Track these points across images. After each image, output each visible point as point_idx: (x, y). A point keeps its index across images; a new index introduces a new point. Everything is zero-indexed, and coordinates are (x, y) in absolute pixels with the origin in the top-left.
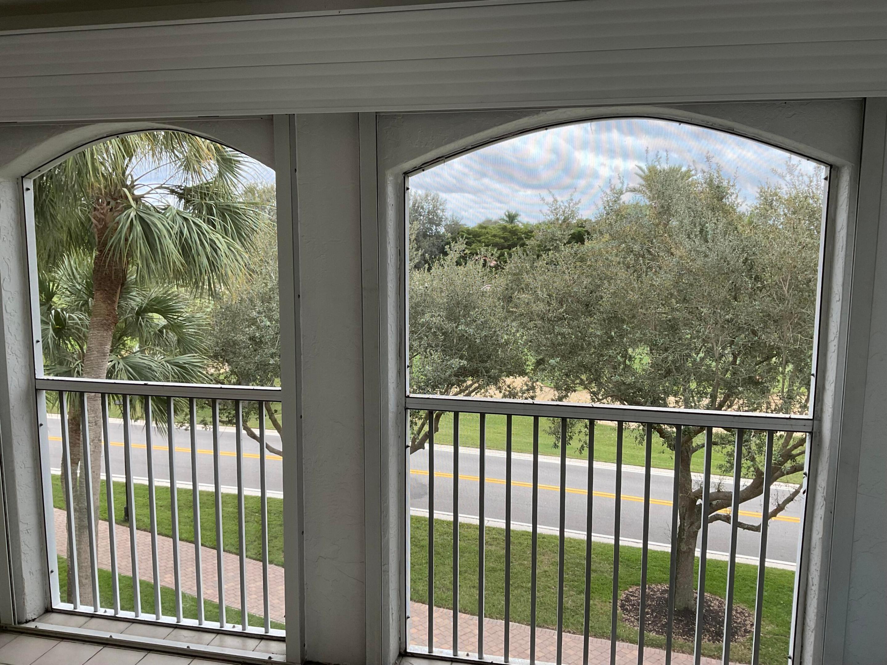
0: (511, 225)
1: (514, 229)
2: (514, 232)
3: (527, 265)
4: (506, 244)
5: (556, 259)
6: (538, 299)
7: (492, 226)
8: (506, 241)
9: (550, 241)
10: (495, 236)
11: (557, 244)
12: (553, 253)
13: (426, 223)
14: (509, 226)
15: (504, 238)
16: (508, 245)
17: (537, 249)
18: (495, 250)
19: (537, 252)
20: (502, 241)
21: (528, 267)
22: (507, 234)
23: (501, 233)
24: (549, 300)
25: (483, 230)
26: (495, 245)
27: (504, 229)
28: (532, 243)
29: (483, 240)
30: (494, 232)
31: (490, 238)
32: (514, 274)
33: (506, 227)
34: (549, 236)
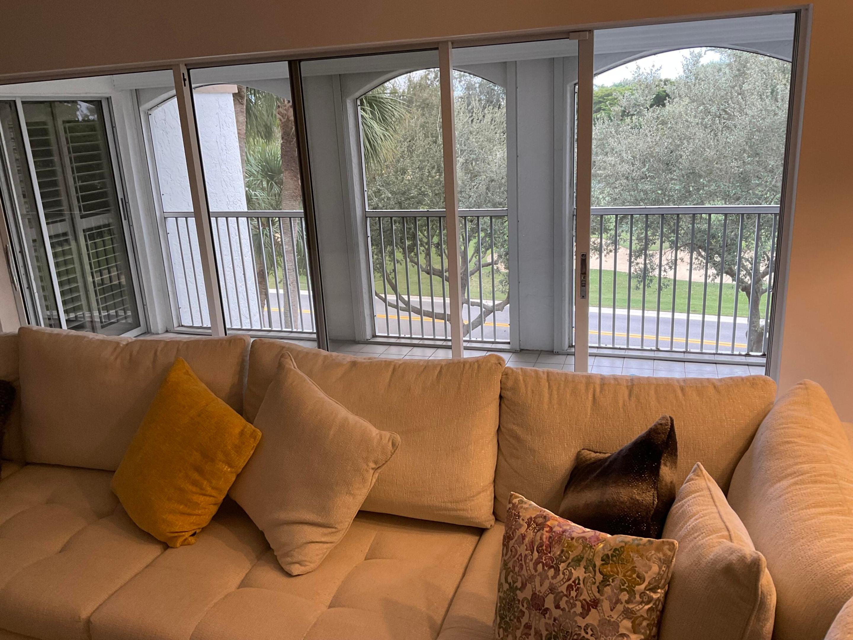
3: (612, 130)
5: (639, 123)
6: (623, 161)
9: (633, 107)
11: (640, 109)
12: (636, 118)
17: (620, 114)
19: (621, 118)
24: (633, 161)
34: (633, 102)
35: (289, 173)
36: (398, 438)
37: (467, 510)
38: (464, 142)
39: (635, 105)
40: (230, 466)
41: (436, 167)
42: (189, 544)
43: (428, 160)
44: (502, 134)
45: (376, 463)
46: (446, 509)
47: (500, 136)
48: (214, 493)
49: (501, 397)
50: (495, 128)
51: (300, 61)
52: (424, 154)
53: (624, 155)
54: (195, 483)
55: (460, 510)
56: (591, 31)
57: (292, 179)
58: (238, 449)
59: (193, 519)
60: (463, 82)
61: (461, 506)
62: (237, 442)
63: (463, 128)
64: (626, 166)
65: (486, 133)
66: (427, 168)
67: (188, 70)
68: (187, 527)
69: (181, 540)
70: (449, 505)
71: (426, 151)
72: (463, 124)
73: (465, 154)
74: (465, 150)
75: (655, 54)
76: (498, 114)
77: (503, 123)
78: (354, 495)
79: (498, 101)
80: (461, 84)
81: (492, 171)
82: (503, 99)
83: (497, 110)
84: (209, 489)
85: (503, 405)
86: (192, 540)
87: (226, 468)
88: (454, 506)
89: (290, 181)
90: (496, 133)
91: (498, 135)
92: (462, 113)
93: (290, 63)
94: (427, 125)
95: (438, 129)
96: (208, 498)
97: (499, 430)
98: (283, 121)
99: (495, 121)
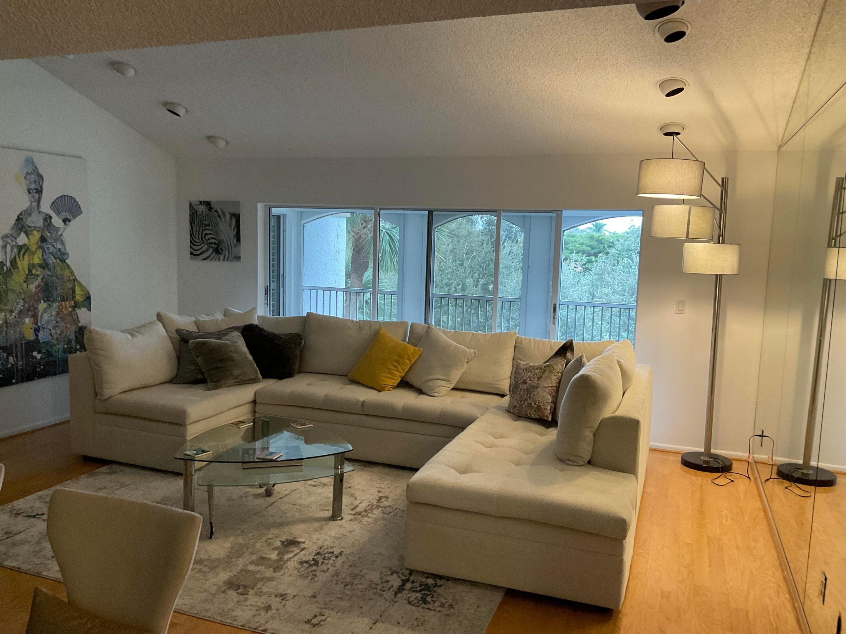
0: (597, 234)
1: (601, 238)
2: (600, 241)
3: (609, 267)
4: (592, 252)
5: (629, 264)
6: (615, 292)
7: (579, 234)
8: (592, 249)
9: (626, 251)
10: (582, 244)
11: (631, 253)
12: (627, 260)
13: (518, 231)
14: (596, 235)
15: (590, 246)
16: (594, 252)
17: (617, 255)
18: (584, 256)
19: (616, 258)
20: (589, 248)
21: (609, 269)
22: (594, 243)
23: (587, 242)
24: (623, 293)
25: (572, 238)
26: (584, 252)
27: (591, 238)
28: (613, 252)
29: (571, 248)
30: (581, 241)
31: (577, 245)
32: (599, 274)
33: (593, 236)
34: (626, 247)
35: (356, 275)
36: (477, 352)
37: (499, 385)
38: (486, 267)
39: (628, 249)
40: (410, 361)
41: (461, 284)
42: (390, 390)
43: (455, 279)
44: (518, 263)
45: (468, 359)
46: (492, 384)
47: (516, 265)
48: (402, 371)
49: (515, 346)
50: (513, 258)
51: (433, 211)
52: (452, 273)
53: (616, 287)
54: (395, 366)
55: (497, 384)
56: (561, 211)
57: (357, 280)
58: (413, 355)
59: (392, 381)
60: (485, 218)
61: (497, 383)
62: (413, 352)
63: (486, 255)
64: (618, 296)
65: (505, 262)
66: (454, 284)
67: (380, 210)
68: (390, 384)
69: (387, 388)
70: (493, 382)
71: (454, 272)
72: (486, 253)
73: (485, 277)
74: (486, 274)
75: (609, 218)
76: (516, 247)
77: (519, 254)
78: (458, 370)
79: (516, 237)
80: (483, 220)
81: (507, 292)
82: (520, 235)
83: (515, 244)
84: (400, 369)
85: (516, 349)
86: (391, 389)
87: (408, 361)
88: (495, 383)
89: (356, 281)
90: (513, 262)
91: (514, 264)
92: (485, 245)
93: (429, 212)
94: (456, 251)
95: (464, 255)
96: (399, 373)
97: (513, 358)
98: (356, 237)
99: (512, 253)
